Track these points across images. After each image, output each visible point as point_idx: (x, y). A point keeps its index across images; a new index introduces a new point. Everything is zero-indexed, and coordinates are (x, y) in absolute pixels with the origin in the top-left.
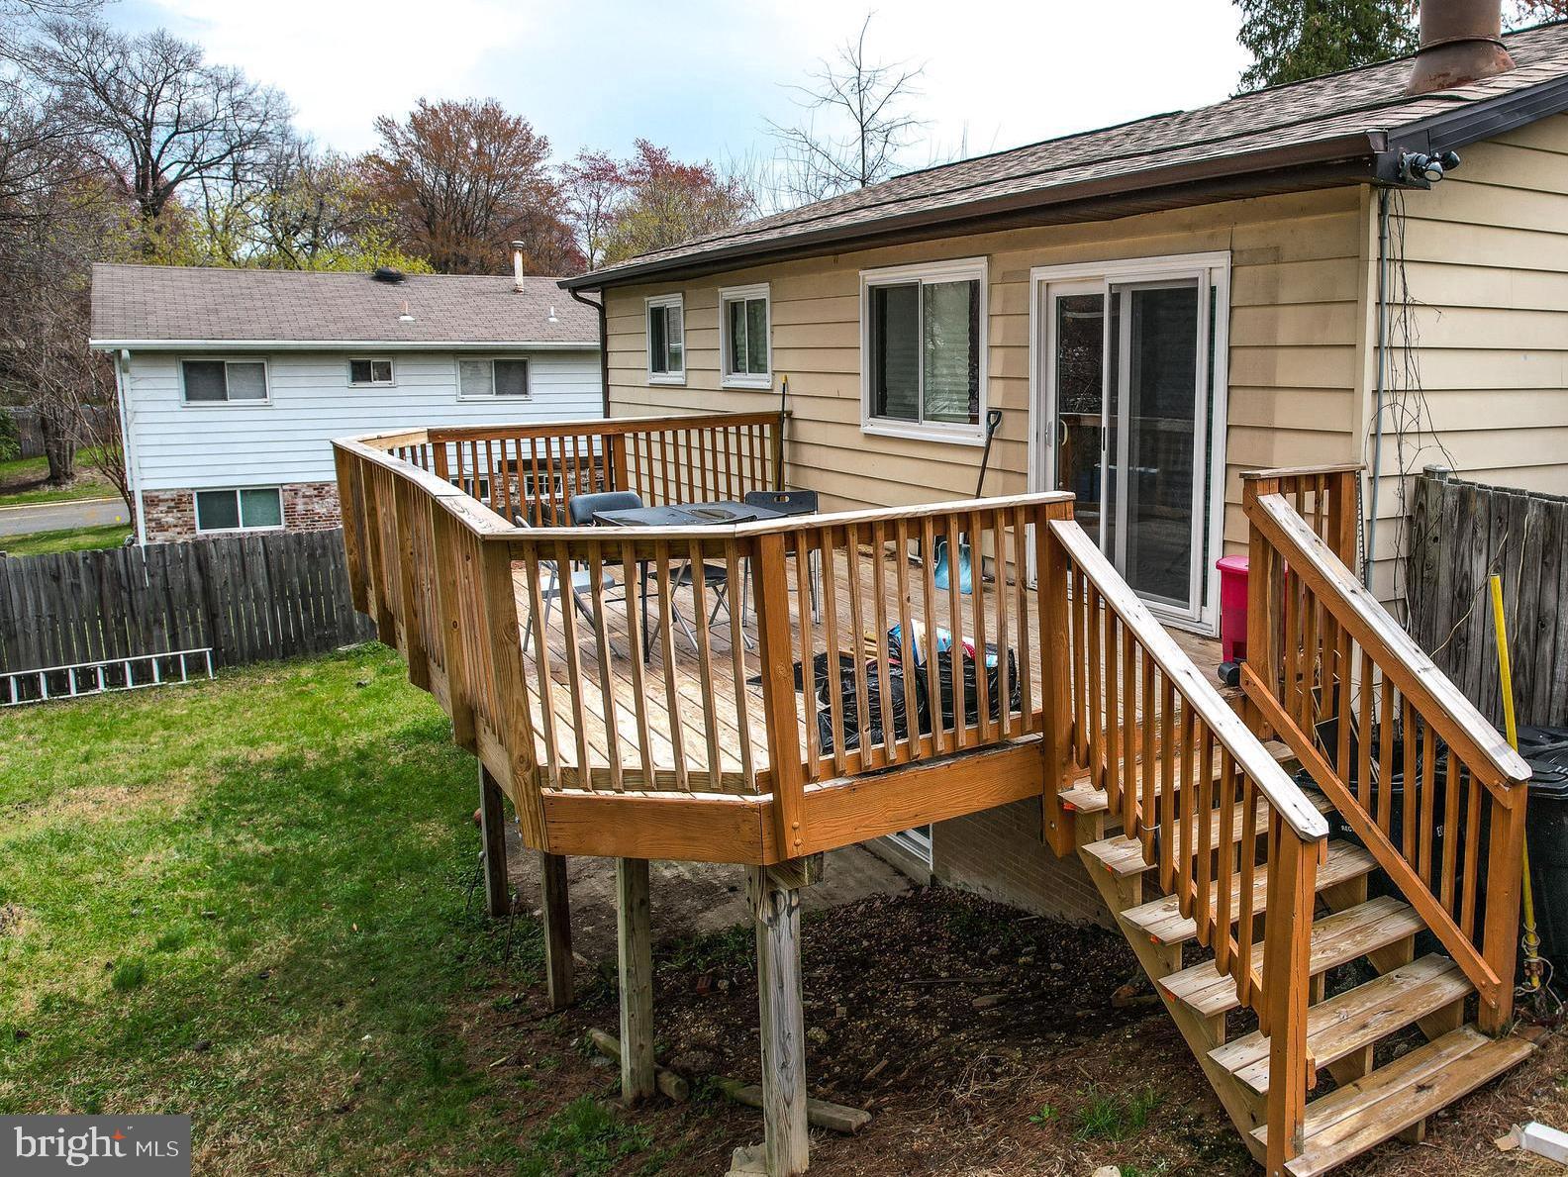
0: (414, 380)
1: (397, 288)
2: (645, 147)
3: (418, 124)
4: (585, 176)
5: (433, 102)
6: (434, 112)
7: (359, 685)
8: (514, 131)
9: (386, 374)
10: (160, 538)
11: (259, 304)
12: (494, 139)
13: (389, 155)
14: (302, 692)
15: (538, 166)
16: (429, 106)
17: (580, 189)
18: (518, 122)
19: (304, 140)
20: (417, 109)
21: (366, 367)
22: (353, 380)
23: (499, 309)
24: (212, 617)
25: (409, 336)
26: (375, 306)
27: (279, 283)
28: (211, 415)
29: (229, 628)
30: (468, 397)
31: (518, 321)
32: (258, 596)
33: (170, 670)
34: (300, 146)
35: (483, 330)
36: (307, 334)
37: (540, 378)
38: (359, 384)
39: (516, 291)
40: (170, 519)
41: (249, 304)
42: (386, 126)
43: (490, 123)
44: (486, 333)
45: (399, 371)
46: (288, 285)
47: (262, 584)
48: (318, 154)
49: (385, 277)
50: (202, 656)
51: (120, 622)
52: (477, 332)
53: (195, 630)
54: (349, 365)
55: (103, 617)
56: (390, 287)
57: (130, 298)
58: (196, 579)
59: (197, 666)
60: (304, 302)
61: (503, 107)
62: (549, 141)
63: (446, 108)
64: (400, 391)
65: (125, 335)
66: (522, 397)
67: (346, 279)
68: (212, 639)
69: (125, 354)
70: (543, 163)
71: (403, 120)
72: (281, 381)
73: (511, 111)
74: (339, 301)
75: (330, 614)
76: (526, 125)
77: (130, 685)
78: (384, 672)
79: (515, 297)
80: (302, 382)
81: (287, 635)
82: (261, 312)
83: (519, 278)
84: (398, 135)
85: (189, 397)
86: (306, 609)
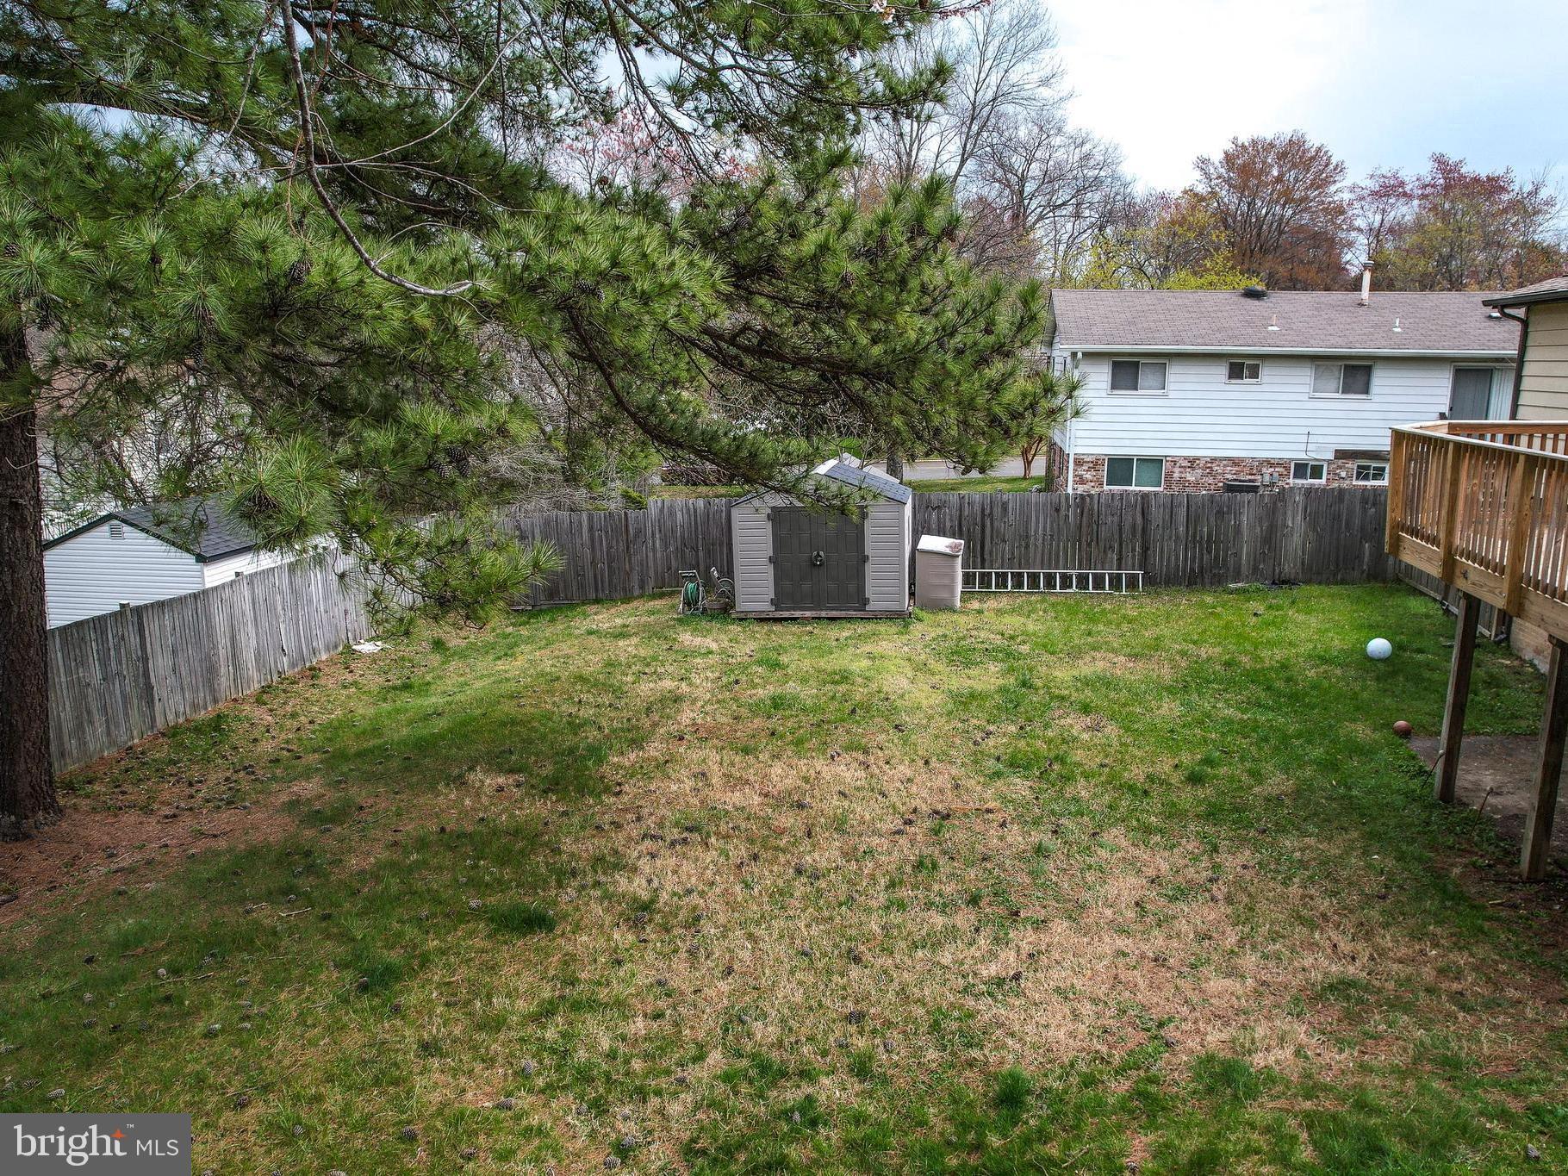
0: (1277, 379)
1: (1261, 303)
2: (1441, 162)
3: (1229, 159)
4: (1373, 193)
5: (1244, 139)
6: (1243, 146)
7: (1255, 614)
8: (1313, 158)
9: (1254, 374)
10: (1081, 489)
11: (1162, 317)
12: (1294, 166)
13: (1202, 189)
14: (1211, 613)
15: (1333, 188)
16: (1240, 144)
17: (1366, 207)
18: (1319, 150)
19: (1128, 180)
20: (1230, 147)
21: (1241, 367)
22: (1230, 377)
23: (1349, 320)
24: (1145, 549)
25: (1278, 343)
26: (1248, 318)
27: (1173, 300)
28: (1127, 401)
29: (1155, 558)
30: (1318, 395)
31: (1365, 331)
32: (1177, 537)
33: (1116, 583)
34: (1126, 186)
35: (1337, 339)
36: (1200, 341)
37: (1382, 381)
38: (1233, 381)
39: (1361, 305)
40: (1088, 476)
41: (1156, 317)
42: (1203, 164)
43: (1294, 154)
44: (1340, 341)
45: (1266, 372)
46: (1180, 301)
47: (1182, 529)
48: (1139, 191)
49: (1251, 294)
50: (1135, 577)
51: (1089, 545)
52: (1333, 341)
53: (1134, 556)
54: (1228, 365)
55: (1080, 541)
56: (1256, 302)
57: (1078, 315)
58: (1139, 520)
59: (1132, 583)
60: (1194, 315)
61: (1307, 138)
62: (1345, 165)
63: (1254, 143)
64: (1265, 388)
65: (1081, 341)
66: (1364, 396)
67: (1221, 296)
68: (1143, 565)
69: (1080, 355)
70: (1338, 185)
71: (1217, 157)
72: (1177, 375)
73: (1313, 141)
74: (1219, 314)
75: (1224, 560)
76: (1326, 152)
77: (1058, 590)
78: (1270, 607)
79: (1361, 311)
80: (1192, 378)
81: (1192, 570)
82: (1166, 323)
83: (1365, 293)
84: (1212, 171)
85: (1114, 387)
86: (1209, 552)
